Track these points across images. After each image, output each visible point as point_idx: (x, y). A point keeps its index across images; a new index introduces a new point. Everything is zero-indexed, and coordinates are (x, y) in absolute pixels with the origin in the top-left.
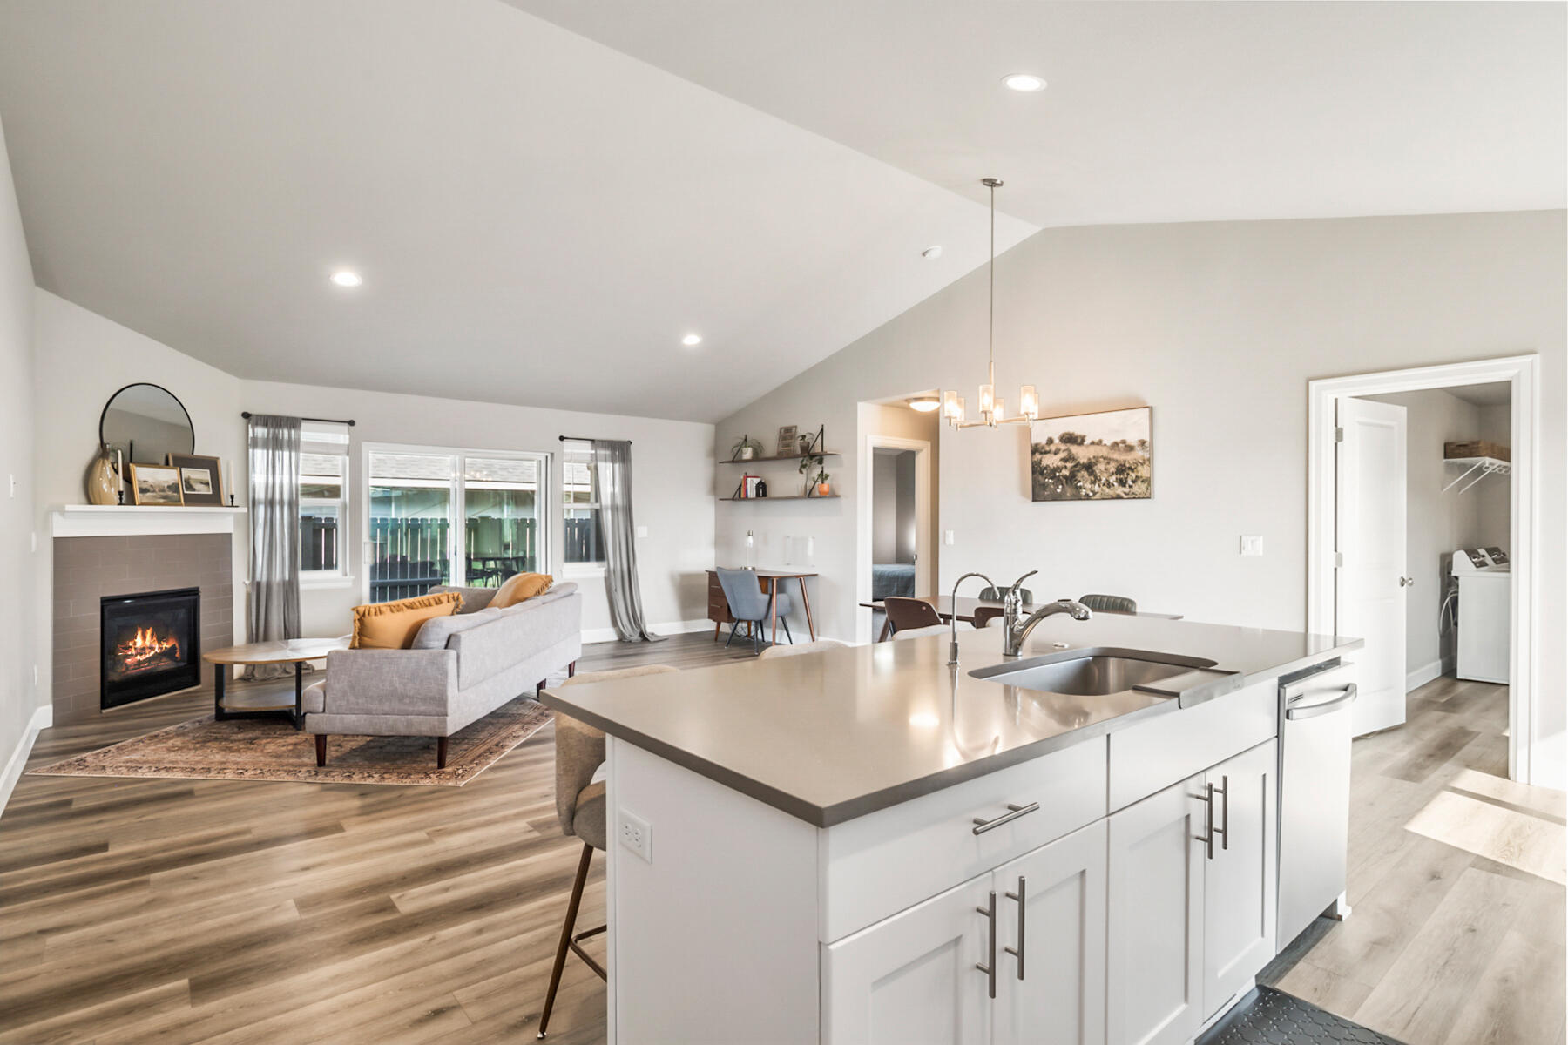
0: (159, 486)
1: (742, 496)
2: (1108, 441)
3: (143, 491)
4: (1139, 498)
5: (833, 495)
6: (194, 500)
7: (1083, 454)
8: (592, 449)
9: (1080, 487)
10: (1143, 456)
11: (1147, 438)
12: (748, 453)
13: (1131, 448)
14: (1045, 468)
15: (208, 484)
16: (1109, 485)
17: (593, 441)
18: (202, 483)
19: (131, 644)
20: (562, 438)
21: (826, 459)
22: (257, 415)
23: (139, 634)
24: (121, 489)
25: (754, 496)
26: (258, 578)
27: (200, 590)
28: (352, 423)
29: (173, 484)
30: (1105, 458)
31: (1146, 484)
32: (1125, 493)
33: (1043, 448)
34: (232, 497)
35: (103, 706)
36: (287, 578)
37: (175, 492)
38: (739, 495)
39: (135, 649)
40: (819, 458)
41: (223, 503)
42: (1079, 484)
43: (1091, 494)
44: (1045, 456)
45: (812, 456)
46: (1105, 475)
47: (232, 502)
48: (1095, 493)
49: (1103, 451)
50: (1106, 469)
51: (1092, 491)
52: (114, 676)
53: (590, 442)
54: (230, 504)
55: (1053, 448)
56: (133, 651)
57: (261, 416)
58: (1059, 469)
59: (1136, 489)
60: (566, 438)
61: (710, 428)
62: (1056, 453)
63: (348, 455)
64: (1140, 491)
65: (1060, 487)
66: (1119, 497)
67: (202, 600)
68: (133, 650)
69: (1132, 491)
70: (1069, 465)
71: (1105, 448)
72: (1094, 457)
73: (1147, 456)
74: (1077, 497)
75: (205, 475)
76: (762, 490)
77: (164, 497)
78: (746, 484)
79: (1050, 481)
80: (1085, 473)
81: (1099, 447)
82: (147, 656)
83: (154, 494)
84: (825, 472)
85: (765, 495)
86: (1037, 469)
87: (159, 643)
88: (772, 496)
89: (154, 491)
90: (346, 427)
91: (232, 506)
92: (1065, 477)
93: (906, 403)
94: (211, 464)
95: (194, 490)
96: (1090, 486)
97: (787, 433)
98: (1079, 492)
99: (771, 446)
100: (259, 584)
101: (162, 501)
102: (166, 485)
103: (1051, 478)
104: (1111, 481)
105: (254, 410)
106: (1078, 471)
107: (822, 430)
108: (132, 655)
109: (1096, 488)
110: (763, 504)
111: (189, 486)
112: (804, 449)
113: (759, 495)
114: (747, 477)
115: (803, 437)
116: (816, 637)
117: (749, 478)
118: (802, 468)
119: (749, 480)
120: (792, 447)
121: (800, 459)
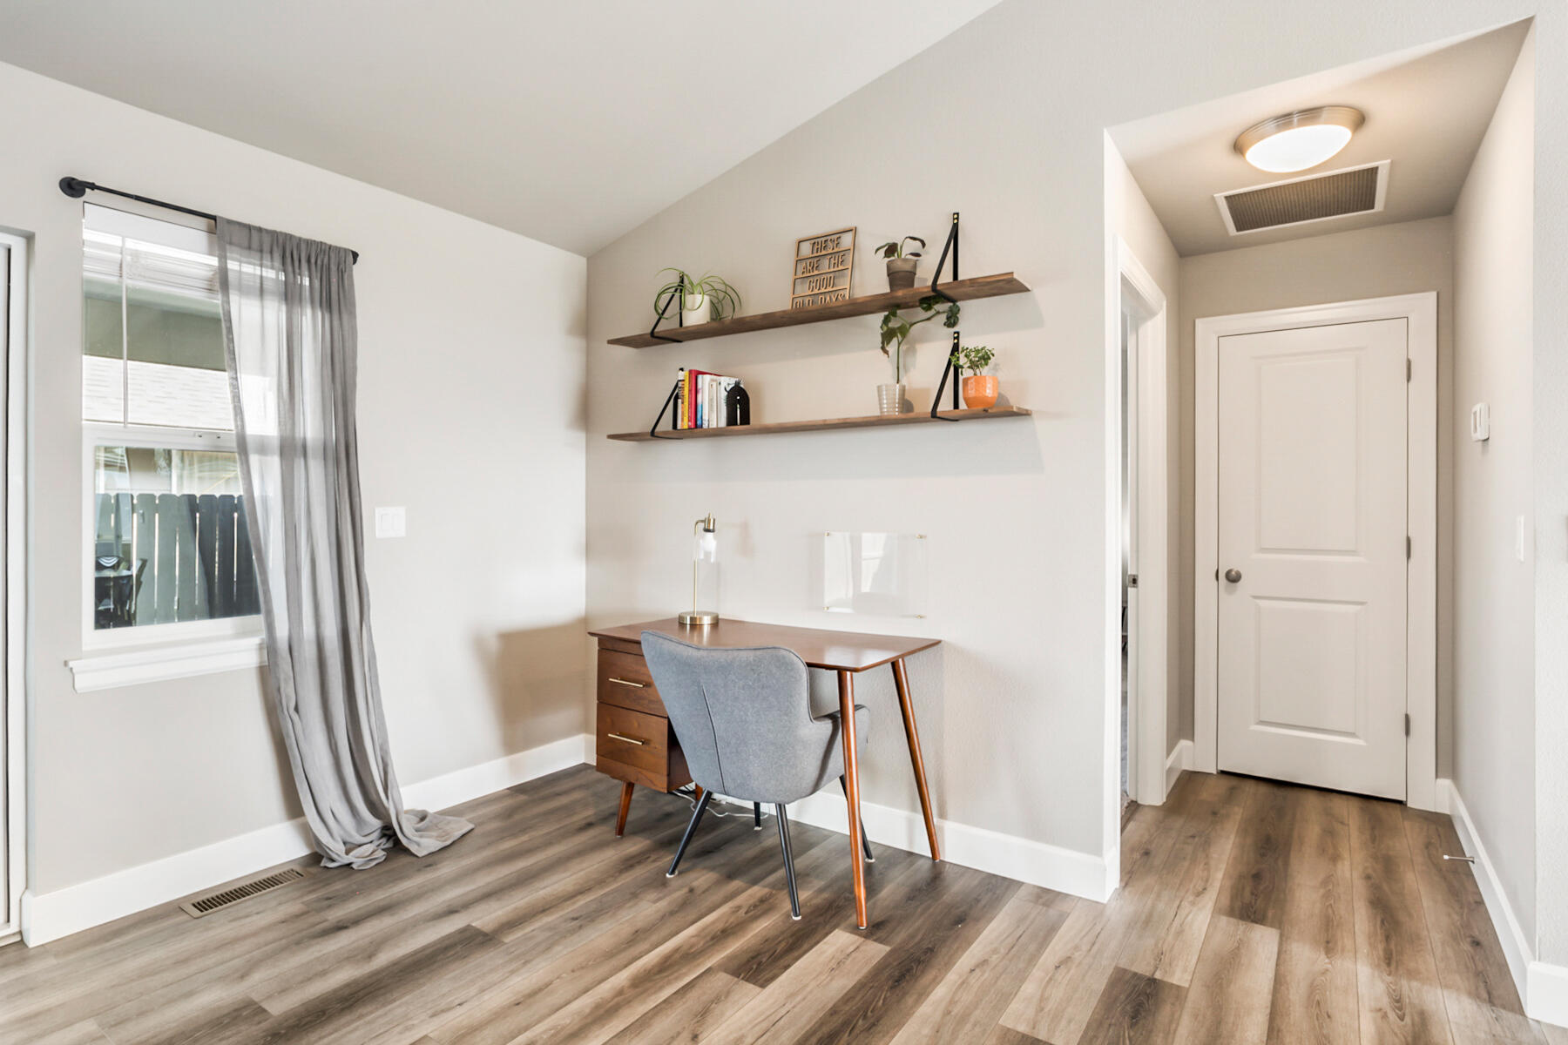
1: (683, 423)
8: (206, 246)
12: (697, 312)
20: (73, 187)
21: (968, 308)
25: (723, 423)
38: (669, 423)
40: (944, 307)
45: (929, 301)
53: (202, 220)
61: (572, 258)
76: (739, 403)
78: (695, 391)
84: (963, 343)
85: (746, 420)
97: (823, 251)
107: (954, 232)
110: (743, 448)
112: (900, 277)
113: (731, 421)
114: (695, 375)
115: (891, 249)
116: (936, 820)
117: (700, 376)
118: (887, 336)
119: (704, 381)
120: (843, 284)
121: (878, 318)
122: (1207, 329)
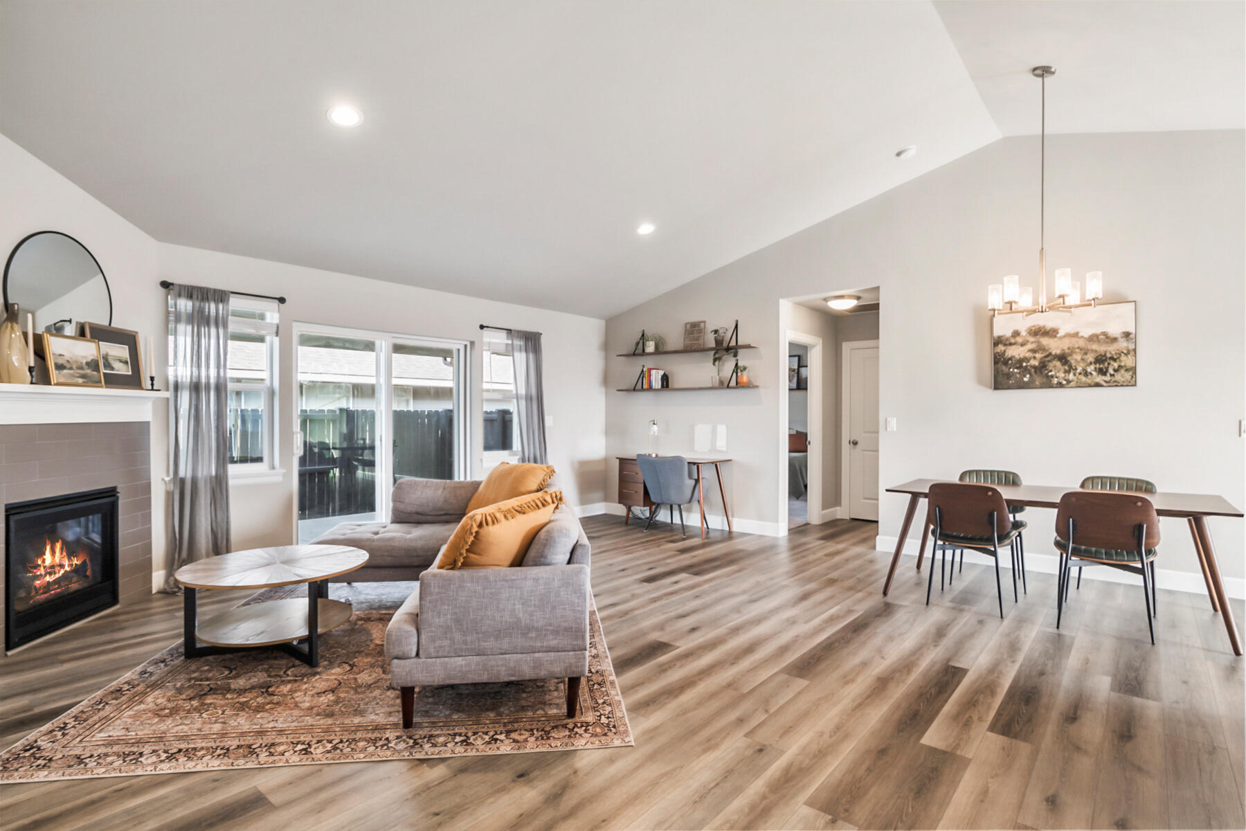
0: (76, 362)
1: (645, 386)
2: (1086, 333)
3: (60, 367)
4: (1122, 386)
5: (749, 386)
6: (113, 381)
7: (1055, 346)
8: (508, 339)
9: (1052, 376)
10: (1128, 347)
11: (1132, 330)
12: (650, 347)
13: (1115, 340)
14: (1010, 359)
15: (126, 363)
16: (1086, 374)
17: (509, 331)
18: (121, 361)
19: (40, 562)
20: (482, 327)
21: (741, 352)
22: (180, 285)
23: (48, 548)
24: (32, 364)
25: (660, 387)
26: (182, 474)
27: (118, 490)
28: (282, 300)
29: (92, 360)
30: (1081, 350)
31: (1131, 373)
32: (1106, 382)
33: (1007, 339)
34: (152, 379)
35: (9, 647)
36: (214, 473)
37: (94, 371)
38: (640, 386)
39: (44, 567)
40: (733, 350)
41: (143, 386)
42: (1050, 374)
43: (1064, 382)
44: (1010, 347)
45: (728, 349)
46: (1082, 365)
47: (152, 385)
48: (1069, 382)
49: (1081, 343)
50: (1082, 359)
51: (1065, 380)
52: (18, 607)
53: (505, 331)
54: (151, 388)
55: (1019, 340)
56: (42, 571)
57: (185, 286)
58: (1027, 360)
59: (1118, 377)
60: (488, 327)
61: (603, 323)
62: (1022, 345)
63: (277, 335)
64: (1123, 380)
65: (1028, 376)
66: (1098, 385)
67: (120, 502)
68: (42, 568)
69: (1113, 379)
70: (1038, 356)
71: (1082, 339)
72: (1069, 348)
73: (1131, 346)
74: (1048, 384)
75: (122, 351)
76: (665, 380)
77: (83, 376)
78: (650, 375)
79: (1016, 370)
80: (1058, 364)
81: (1074, 340)
82: (57, 576)
83: (71, 372)
84: (740, 364)
85: (667, 386)
86: (999, 361)
87: (69, 559)
88: (676, 386)
89: (71, 368)
90: (275, 304)
91: (152, 390)
92: (1035, 367)
93: (824, 302)
94: (128, 339)
95: (113, 369)
96: (1063, 375)
97: (694, 329)
98: (1051, 381)
99: (675, 339)
100: (182, 481)
101: (80, 381)
102: (84, 362)
103: (1017, 368)
104: (1089, 370)
105: (177, 279)
106: (1049, 361)
107: (736, 327)
108: (41, 575)
109: (1071, 376)
110: (666, 395)
111: (108, 365)
112: (719, 342)
113: (662, 386)
114: (650, 370)
115: (716, 332)
116: (730, 518)
117: (652, 371)
118: (715, 360)
119: (653, 372)
120: (701, 342)
121: (713, 352)
122: (846, 347)
